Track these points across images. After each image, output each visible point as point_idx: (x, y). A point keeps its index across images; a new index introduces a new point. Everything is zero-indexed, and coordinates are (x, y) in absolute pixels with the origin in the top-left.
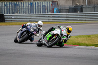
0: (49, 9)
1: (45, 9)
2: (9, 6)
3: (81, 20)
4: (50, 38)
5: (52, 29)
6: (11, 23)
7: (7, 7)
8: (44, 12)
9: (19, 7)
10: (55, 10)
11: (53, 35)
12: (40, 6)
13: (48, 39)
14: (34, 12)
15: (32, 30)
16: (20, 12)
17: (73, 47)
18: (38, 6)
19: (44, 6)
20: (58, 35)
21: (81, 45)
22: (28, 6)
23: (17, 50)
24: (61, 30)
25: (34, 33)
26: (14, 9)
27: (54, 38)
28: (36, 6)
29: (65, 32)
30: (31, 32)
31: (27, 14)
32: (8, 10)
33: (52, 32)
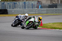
0: (35, 6)
1: (33, 6)
2: (11, 4)
3: (56, 13)
4: (28, 24)
5: (30, 18)
6: (12, 15)
7: (9, 5)
8: (32, 8)
9: (17, 5)
10: (40, 7)
11: (30, 22)
12: (30, 4)
13: (27, 24)
14: (26, 8)
15: (21, 19)
16: (18, 7)
17: (51, 30)
18: (29, 4)
19: (32, 4)
20: (32, 21)
21: (56, 29)
22: (23, 4)
23: (15, 32)
24: (35, 19)
25: (23, 20)
26: (14, 6)
27: (30, 23)
28: (27, 4)
29: (37, 20)
30: (21, 20)
31: (22, 9)
32: (10, 7)
33: (29, 20)
